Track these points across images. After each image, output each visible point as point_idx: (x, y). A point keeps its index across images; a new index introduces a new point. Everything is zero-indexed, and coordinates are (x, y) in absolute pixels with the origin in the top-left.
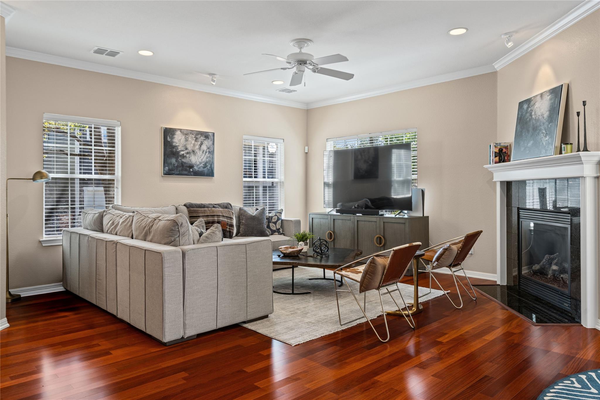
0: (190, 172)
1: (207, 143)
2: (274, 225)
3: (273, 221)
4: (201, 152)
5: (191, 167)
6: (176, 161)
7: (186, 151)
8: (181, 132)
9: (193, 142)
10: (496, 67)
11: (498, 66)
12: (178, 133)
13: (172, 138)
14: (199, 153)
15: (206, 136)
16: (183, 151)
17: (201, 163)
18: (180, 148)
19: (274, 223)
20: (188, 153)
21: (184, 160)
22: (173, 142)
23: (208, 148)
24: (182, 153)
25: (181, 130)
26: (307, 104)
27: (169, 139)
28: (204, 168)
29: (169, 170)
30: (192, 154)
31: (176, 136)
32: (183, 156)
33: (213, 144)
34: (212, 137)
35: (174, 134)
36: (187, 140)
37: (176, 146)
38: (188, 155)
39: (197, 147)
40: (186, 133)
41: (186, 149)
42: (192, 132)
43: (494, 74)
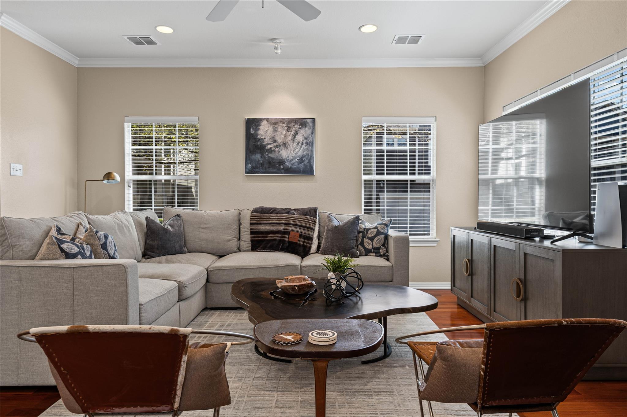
0: (280, 169)
1: (303, 133)
2: (370, 241)
3: (369, 235)
4: (295, 144)
5: (282, 162)
6: (261, 157)
7: (275, 144)
8: (268, 121)
9: (284, 132)
12: (265, 123)
13: (257, 129)
14: (293, 145)
15: (302, 123)
16: (270, 144)
17: (294, 158)
18: (266, 141)
19: (369, 238)
20: (277, 147)
21: (271, 155)
22: (257, 135)
23: (306, 139)
24: (269, 146)
25: (267, 119)
26: (480, 56)
27: (252, 131)
28: (299, 163)
29: (253, 168)
30: (282, 147)
31: (261, 127)
32: (271, 150)
33: (313, 133)
34: (311, 125)
35: (259, 125)
36: (275, 131)
37: (260, 139)
38: (277, 149)
39: (290, 138)
40: (274, 123)
41: (275, 141)
42: (282, 121)
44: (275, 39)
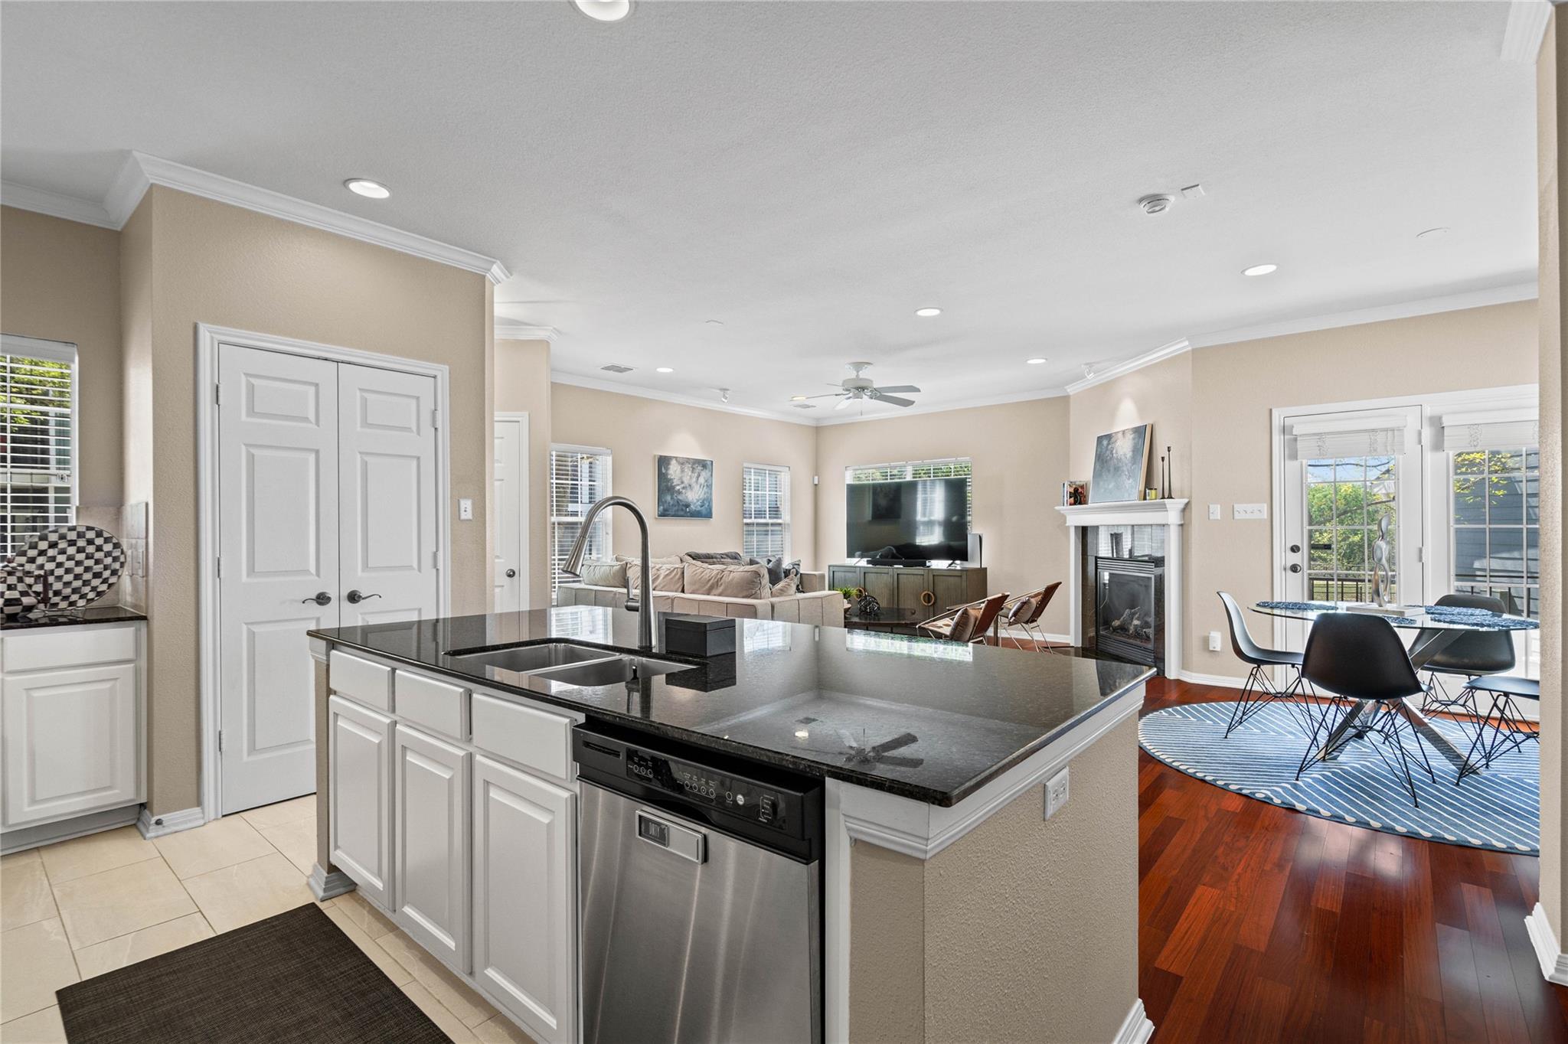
0: (686, 512)
1: (705, 474)
4: (698, 486)
5: (687, 506)
6: (672, 498)
7: (682, 486)
8: (676, 460)
9: (690, 474)
10: (1068, 390)
11: (1071, 390)
12: (674, 462)
13: (667, 469)
14: (696, 488)
15: (704, 464)
16: (678, 485)
17: (698, 501)
18: (676, 482)
20: (683, 488)
21: (680, 497)
22: (667, 474)
23: (706, 481)
24: (678, 488)
25: (676, 458)
26: (818, 420)
27: (664, 471)
28: (702, 506)
29: (665, 510)
30: (688, 488)
31: (671, 467)
32: (679, 492)
33: (712, 475)
34: (710, 467)
35: (669, 464)
36: (682, 471)
37: (671, 479)
38: (684, 491)
39: (694, 480)
40: (682, 462)
41: (682, 483)
42: (688, 460)
43: (1066, 399)
44: (727, 390)
